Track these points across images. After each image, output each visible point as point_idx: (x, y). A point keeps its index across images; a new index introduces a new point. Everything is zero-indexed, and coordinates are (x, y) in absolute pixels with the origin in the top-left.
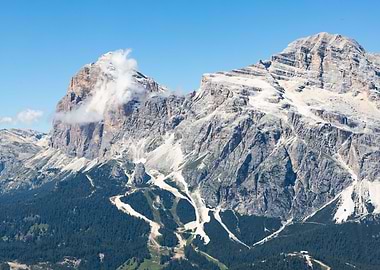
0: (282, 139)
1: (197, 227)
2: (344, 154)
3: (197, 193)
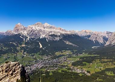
0: (36, 31)
1: (28, 39)
2: (41, 33)
3: (28, 36)
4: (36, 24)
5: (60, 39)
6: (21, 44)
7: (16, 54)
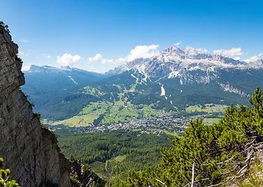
0: (161, 65)
1: (145, 79)
2: (171, 67)
4: (166, 51)
5: (211, 81)
6: (129, 88)
7: (114, 103)
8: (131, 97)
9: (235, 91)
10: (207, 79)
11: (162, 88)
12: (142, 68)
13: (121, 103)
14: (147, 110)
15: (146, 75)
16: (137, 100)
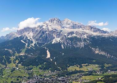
0: (46, 32)
1: (33, 44)
2: (54, 34)
3: (34, 40)
5: (85, 45)
6: (19, 52)
7: (6, 65)
8: (21, 60)
9: (103, 53)
10: (82, 44)
11: (48, 51)
12: (30, 35)
13: (13, 65)
14: (36, 70)
15: (34, 41)
16: (27, 62)
